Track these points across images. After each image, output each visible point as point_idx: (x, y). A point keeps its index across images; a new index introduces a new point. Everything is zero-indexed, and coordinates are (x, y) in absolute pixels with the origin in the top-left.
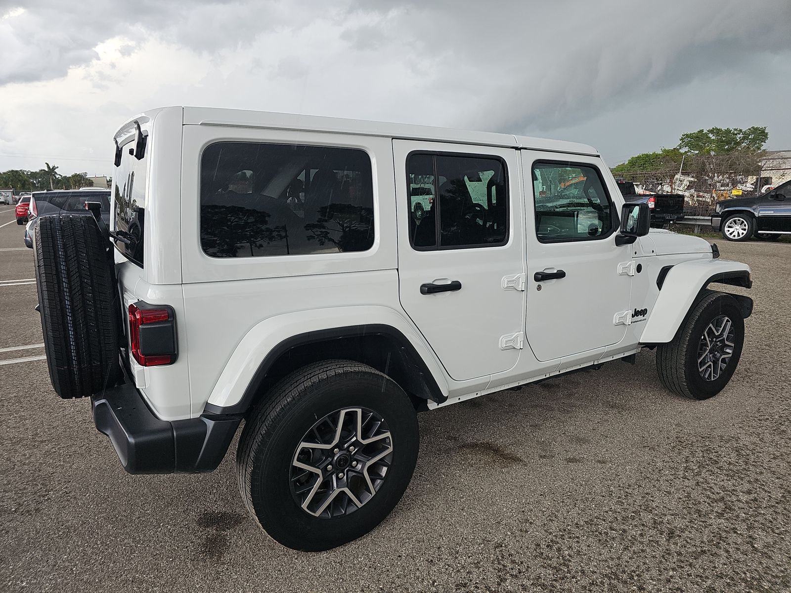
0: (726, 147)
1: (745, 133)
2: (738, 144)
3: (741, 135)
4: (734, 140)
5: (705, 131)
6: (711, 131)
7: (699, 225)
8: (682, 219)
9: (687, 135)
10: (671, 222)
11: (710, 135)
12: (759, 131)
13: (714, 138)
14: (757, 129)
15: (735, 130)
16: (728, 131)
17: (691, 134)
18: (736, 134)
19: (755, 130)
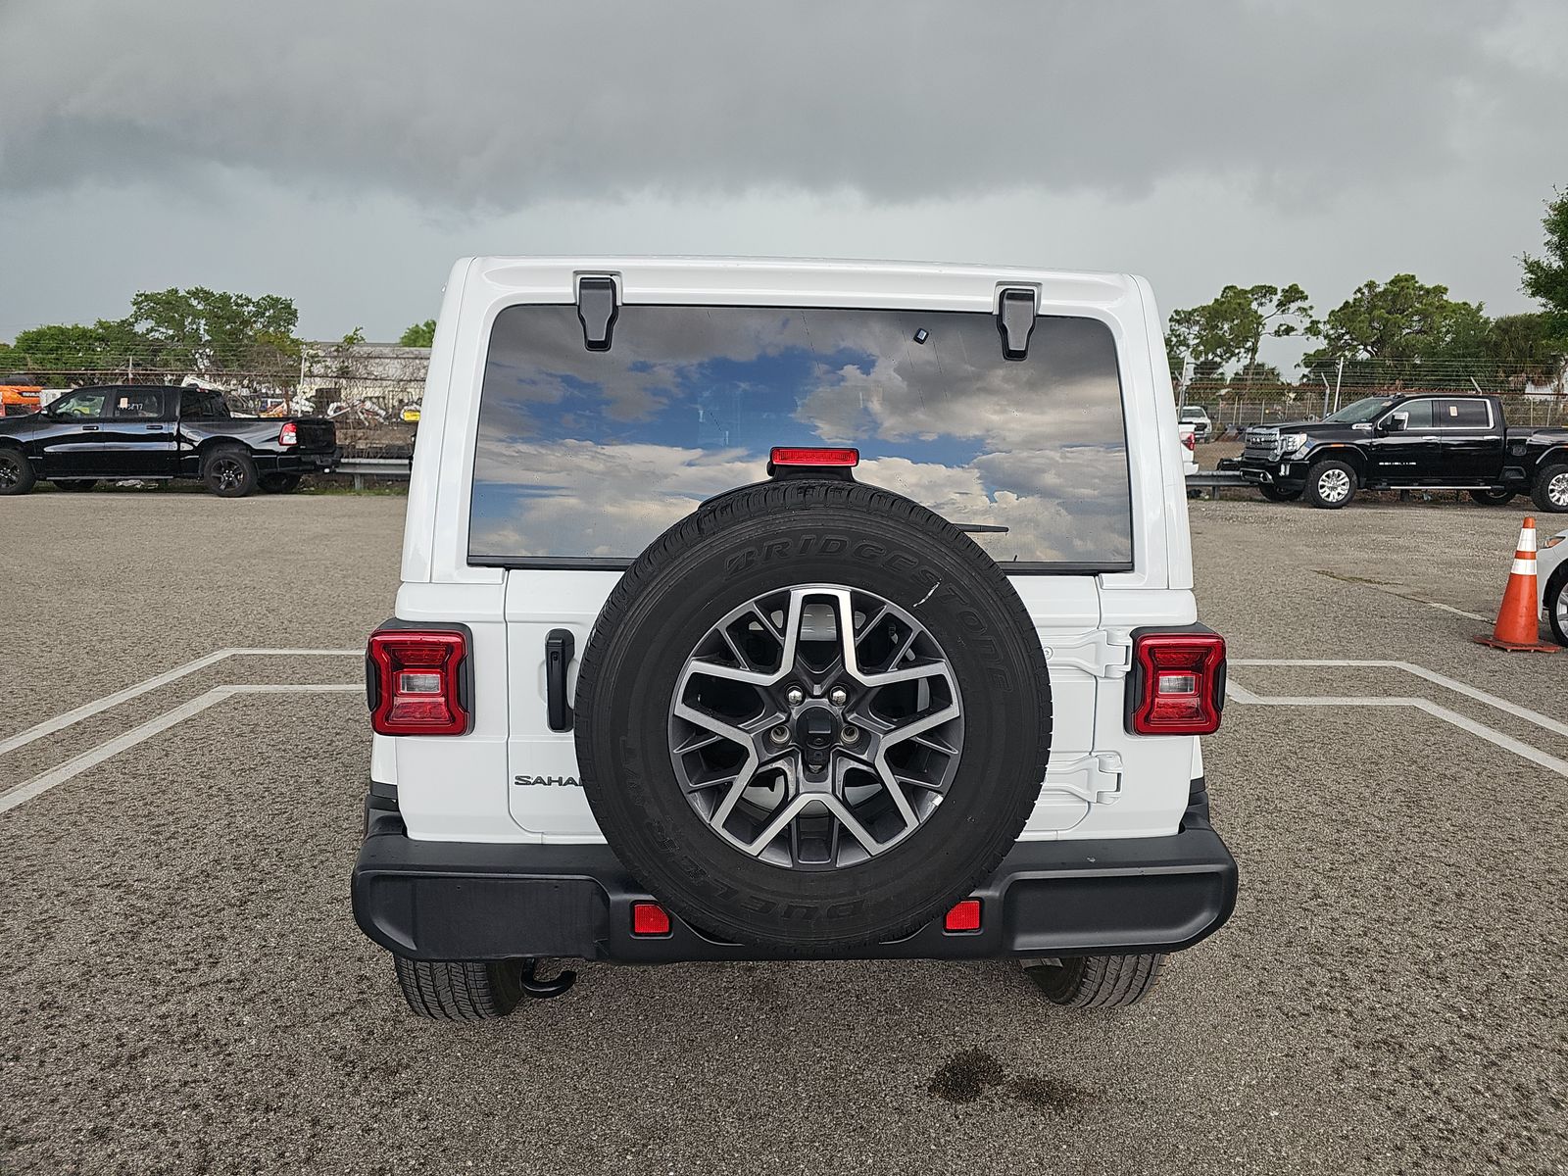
0: (228, 327)
1: (257, 305)
2: (246, 323)
3: (251, 308)
4: (239, 315)
5: (181, 293)
6: (195, 294)
7: (361, 475)
8: (338, 464)
9: (146, 296)
10: (327, 471)
11: (194, 302)
12: (281, 303)
13: (200, 307)
14: (277, 300)
15: (238, 297)
16: (225, 299)
17: (152, 295)
18: (242, 305)
19: (274, 302)
